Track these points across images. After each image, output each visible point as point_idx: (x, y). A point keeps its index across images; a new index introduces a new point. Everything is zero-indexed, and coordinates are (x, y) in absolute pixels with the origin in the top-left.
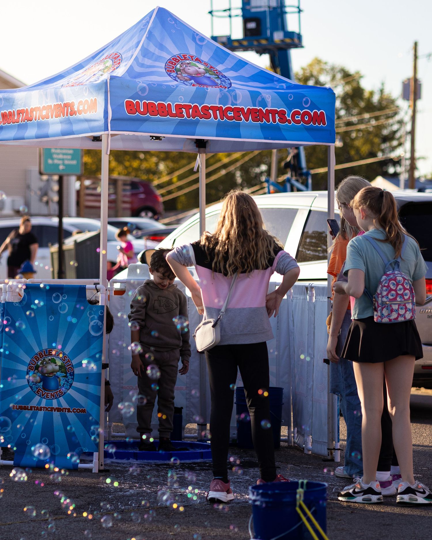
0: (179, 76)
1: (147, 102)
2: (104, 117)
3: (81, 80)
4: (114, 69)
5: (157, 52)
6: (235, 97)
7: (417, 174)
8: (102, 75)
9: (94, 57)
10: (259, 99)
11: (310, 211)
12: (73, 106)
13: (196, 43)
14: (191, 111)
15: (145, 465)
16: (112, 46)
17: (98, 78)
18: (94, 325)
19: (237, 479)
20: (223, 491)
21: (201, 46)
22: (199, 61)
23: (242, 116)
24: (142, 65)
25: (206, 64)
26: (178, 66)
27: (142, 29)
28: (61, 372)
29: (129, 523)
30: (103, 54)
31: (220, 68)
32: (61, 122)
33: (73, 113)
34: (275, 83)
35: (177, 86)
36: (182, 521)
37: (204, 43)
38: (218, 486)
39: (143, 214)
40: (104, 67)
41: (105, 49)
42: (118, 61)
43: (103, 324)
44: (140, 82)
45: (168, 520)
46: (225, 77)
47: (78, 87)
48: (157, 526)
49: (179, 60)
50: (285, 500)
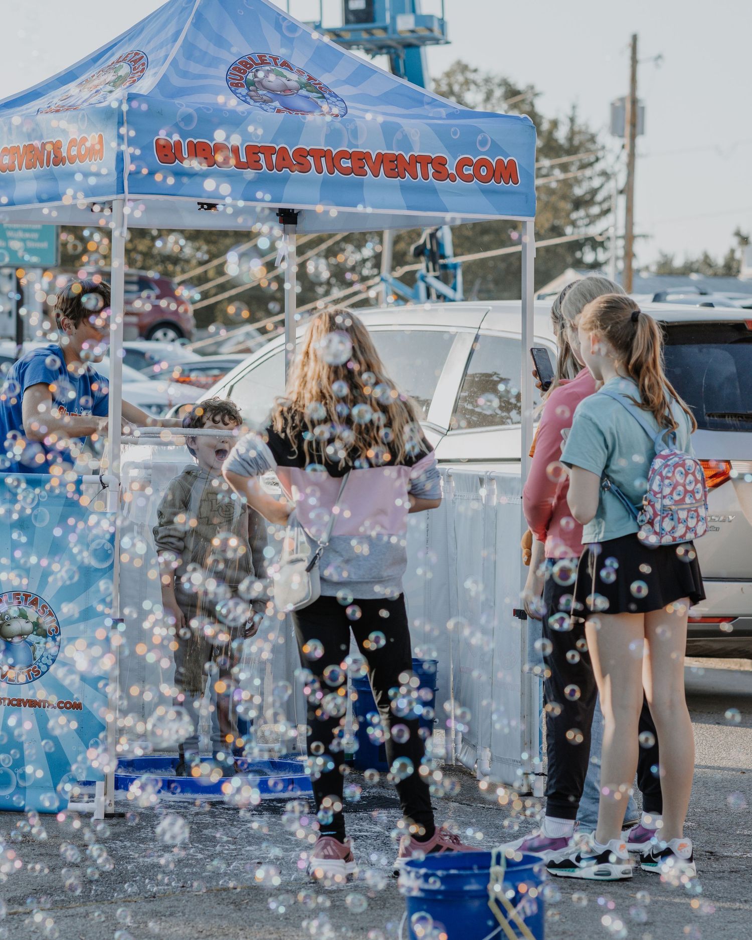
0: (252, 93)
1: (195, 141)
2: (117, 168)
3: (72, 101)
4: (134, 81)
5: (212, 50)
6: (355, 133)
7: (635, 264)
8: (111, 92)
9: (96, 58)
10: (398, 136)
11: (478, 336)
12: (59, 148)
13: (282, 35)
14: (274, 157)
15: (189, 802)
16: (130, 39)
17: (105, 98)
18: (98, 547)
19: (360, 831)
20: (337, 858)
21: (291, 40)
22: (288, 66)
23: (366, 168)
24: (185, 74)
25: (300, 72)
26: (250, 76)
27: (184, 9)
28: (37, 635)
29: (168, 919)
30: (113, 54)
31: (325, 79)
32: (37, 178)
33: (58, 160)
34: (426, 107)
35: (249, 113)
36: (265, 916)
37: (297, 35)
38: (329, 848)
39: (159, 334)
40: (114, 78)
41: (115, 44)
42: (141, 67)
43: (114, 546)
44: (182, 105)
45: (239, 914)
46: (336, 96)
47: (69, 113)
48: (219, 927)
49: (251, 66)
50: (467, 888)
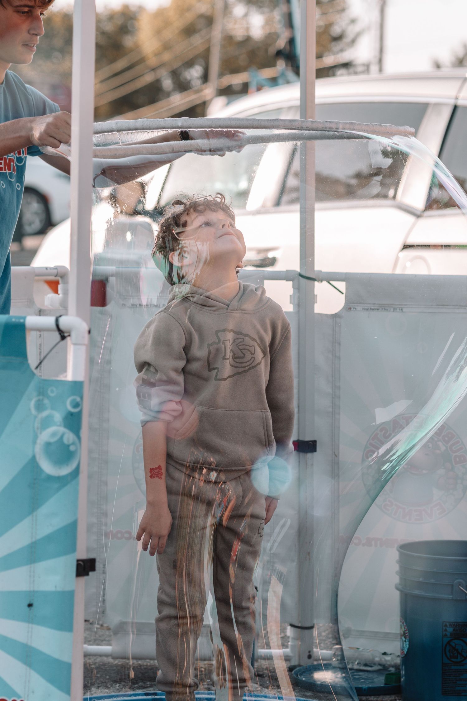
11: (455, 108)
43: (80, 438)
